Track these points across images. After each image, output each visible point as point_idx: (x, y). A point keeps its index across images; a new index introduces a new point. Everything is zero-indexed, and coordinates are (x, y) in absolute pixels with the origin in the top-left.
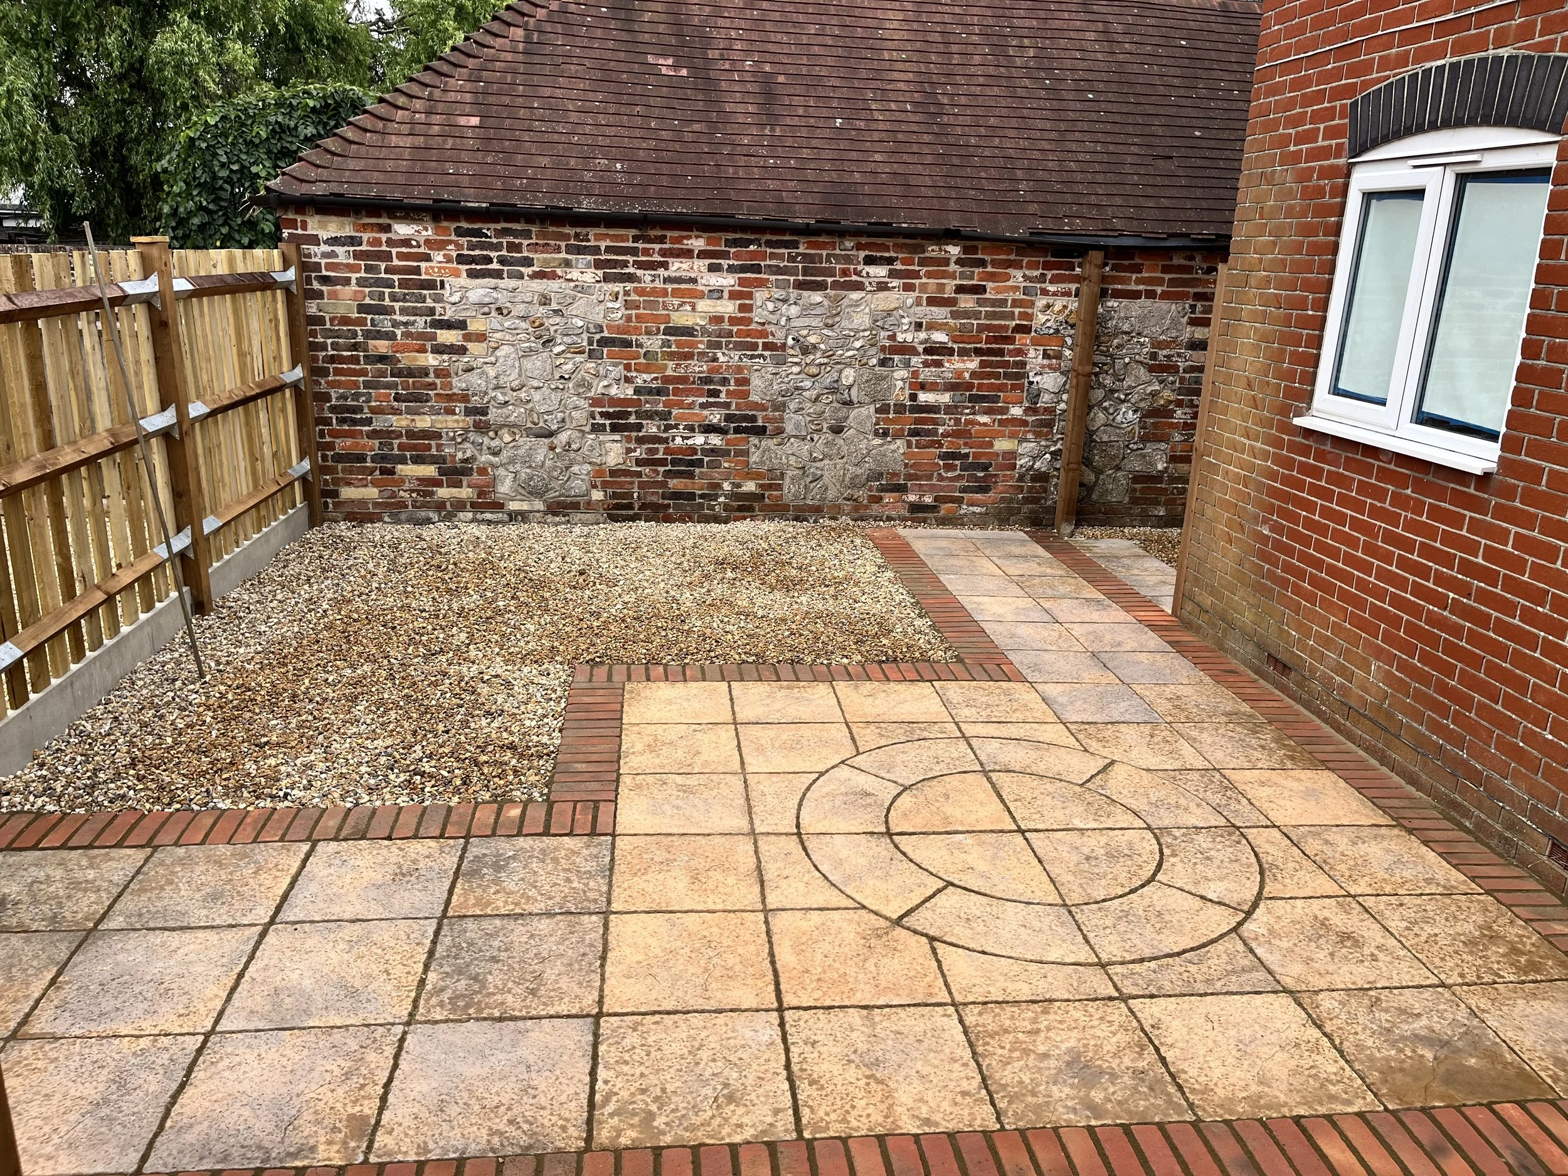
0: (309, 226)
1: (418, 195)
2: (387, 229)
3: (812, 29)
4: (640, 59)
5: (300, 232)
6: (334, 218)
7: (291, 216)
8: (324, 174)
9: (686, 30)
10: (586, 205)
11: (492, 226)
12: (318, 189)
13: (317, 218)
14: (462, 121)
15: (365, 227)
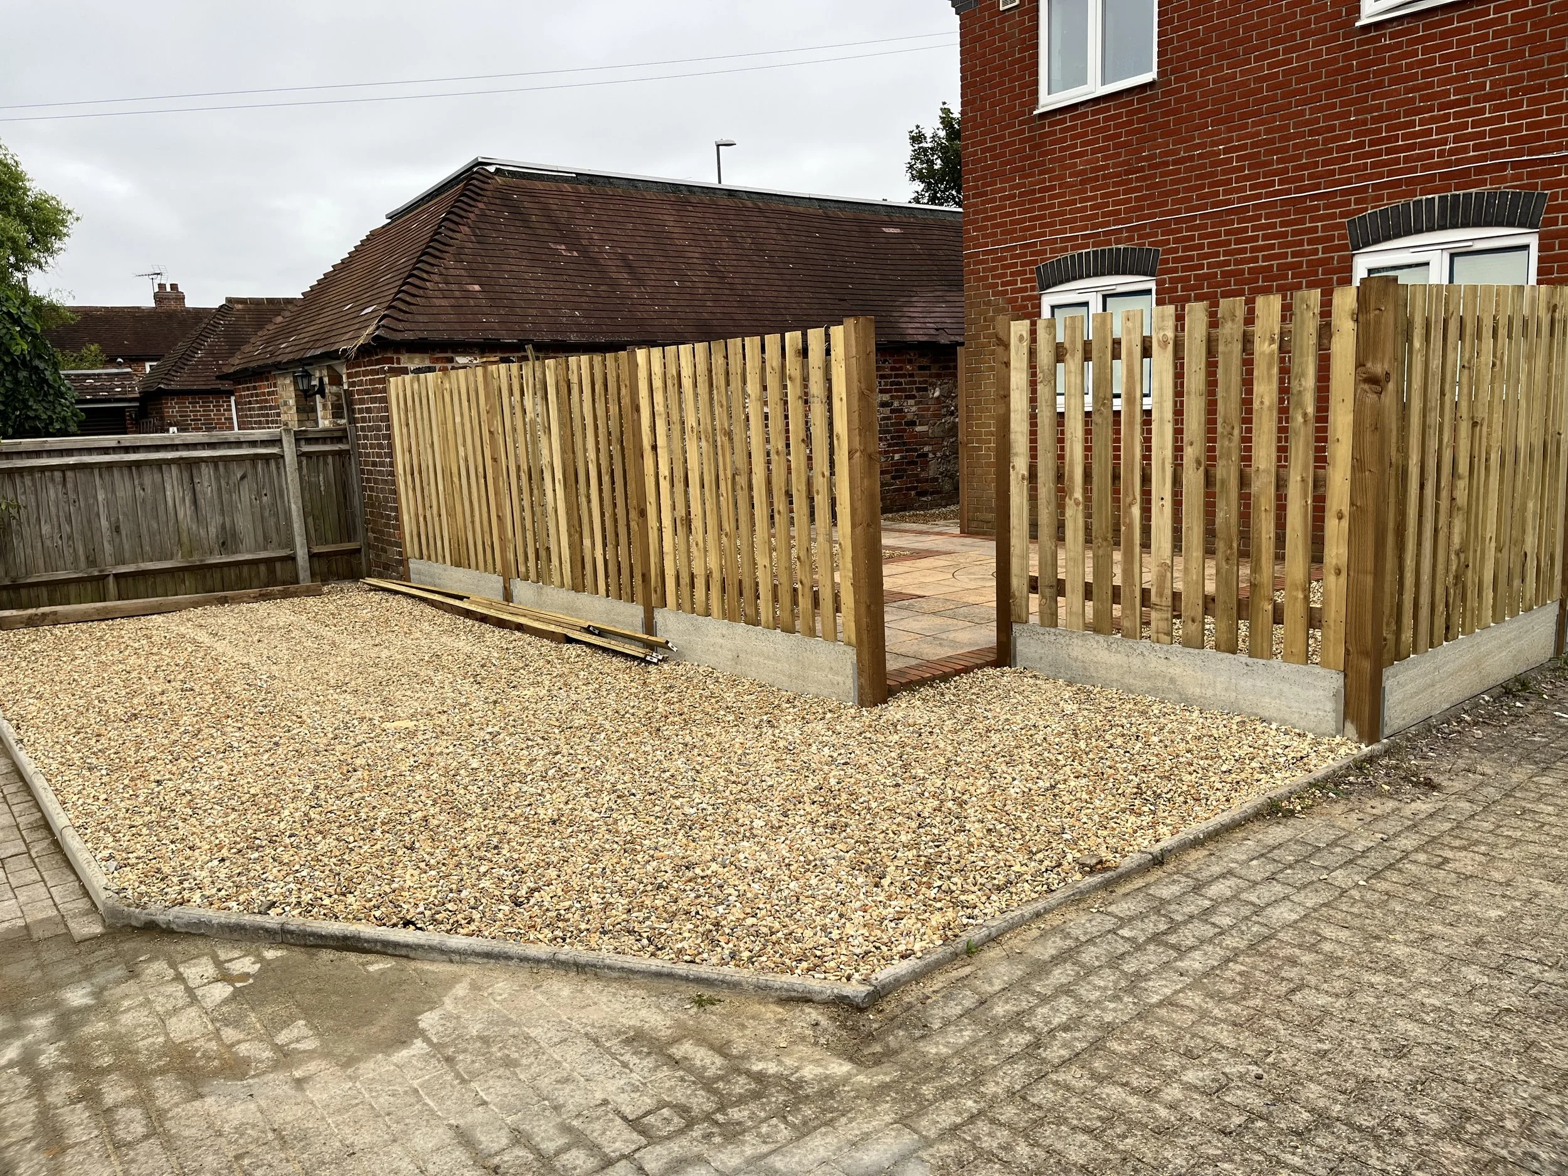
0: (402, 361)
1: (471, 336)
2: (451, 360)
3: (630, 226)
4: (545, 245)
5: (395, 365)
6: (417, 355)
7: (390, 355)
8: (408, 326)
9: (561, 227)
10: (573, 338)
11: (516, 355)
12: (408, 336)
13: (407, 355)
14: (470, 287)
15: (437, 360)
